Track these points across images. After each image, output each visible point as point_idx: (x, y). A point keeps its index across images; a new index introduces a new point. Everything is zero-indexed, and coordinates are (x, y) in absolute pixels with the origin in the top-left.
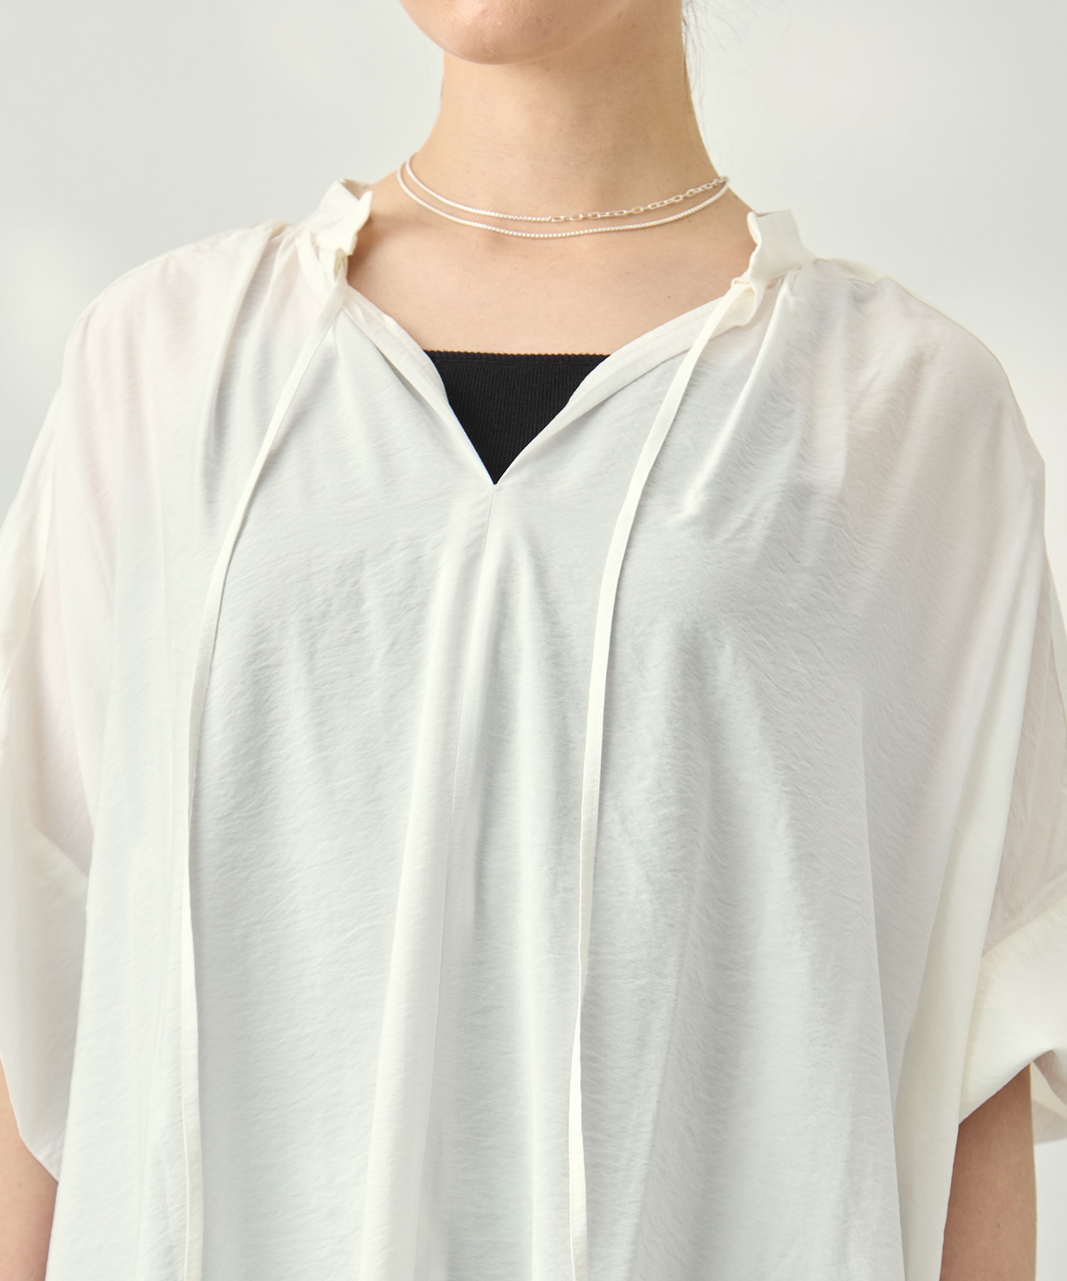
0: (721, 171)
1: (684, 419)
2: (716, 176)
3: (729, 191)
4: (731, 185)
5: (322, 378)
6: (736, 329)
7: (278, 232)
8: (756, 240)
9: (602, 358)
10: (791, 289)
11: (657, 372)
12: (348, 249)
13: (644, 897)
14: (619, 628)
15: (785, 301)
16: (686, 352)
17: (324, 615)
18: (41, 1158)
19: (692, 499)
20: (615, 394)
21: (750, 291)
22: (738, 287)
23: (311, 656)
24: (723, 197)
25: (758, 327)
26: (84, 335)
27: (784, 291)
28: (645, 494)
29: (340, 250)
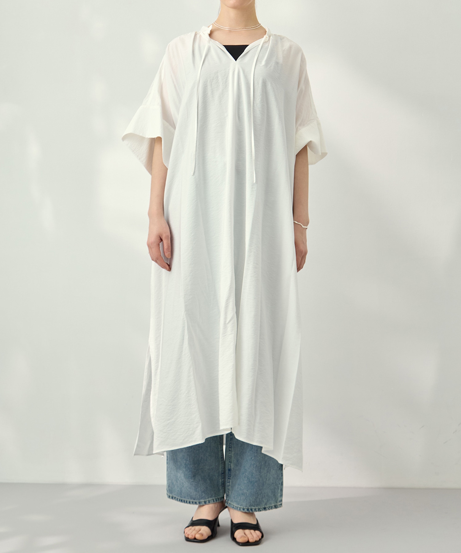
0: (260, 23)
1: (260, 53)
2: (259, 23)
3: (261, 26)
4: (261, 25)
5: (209, 50)
6: (266, 42)
7: (196, 33)
8: (267, 30)
9: (248, 45)
10: (272, 36)
11: (256, 47)
12: (209, 33)
13: (260, 115)
14: (254, 79)
15: (272, 38)
16: (259, 45)
17: (213, 79)
18: (166, 165)
19: (263, 63)
20: (249, 51)
21: (267, 37)
22: (265, 37)
23: (211, 85)
24: (260, 26)
25: (268, 42)
26: (169, 48)
27: (271, 37)
28: (256, 62)
29: (208, 33)
